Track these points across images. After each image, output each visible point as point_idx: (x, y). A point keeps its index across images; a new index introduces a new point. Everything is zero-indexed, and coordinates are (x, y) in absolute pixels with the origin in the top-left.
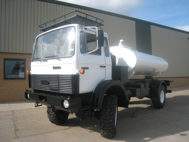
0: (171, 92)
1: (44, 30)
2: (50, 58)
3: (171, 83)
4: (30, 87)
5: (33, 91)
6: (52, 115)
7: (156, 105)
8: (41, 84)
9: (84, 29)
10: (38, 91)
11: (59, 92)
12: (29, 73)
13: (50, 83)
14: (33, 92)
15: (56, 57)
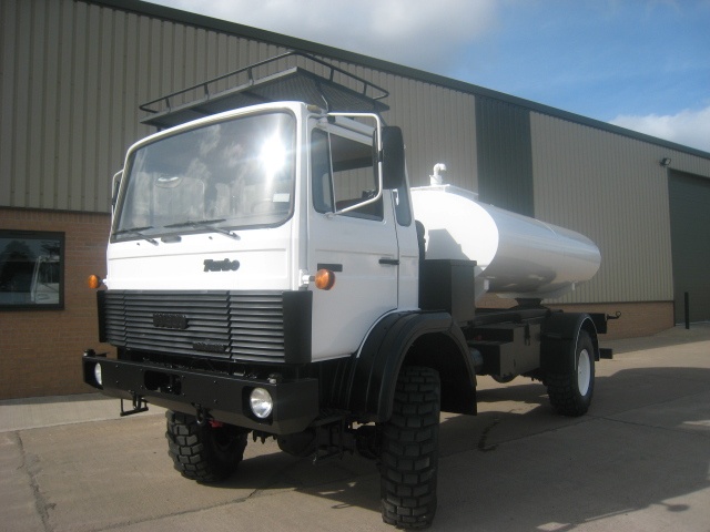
0: (611, 357)
1: (160, 124)
2: (192, 228)
3: (610, 322)
4: (103, 337)
5: (112, 355)
6: (186, 445)
7: (563, 403)
8: (152, 326)
9: (325, 120)
10: (138, 355)
11: (230, 359)
12: (99, 283)
13: (190, 323)
14: (115, 356)
15: (216, 225)
